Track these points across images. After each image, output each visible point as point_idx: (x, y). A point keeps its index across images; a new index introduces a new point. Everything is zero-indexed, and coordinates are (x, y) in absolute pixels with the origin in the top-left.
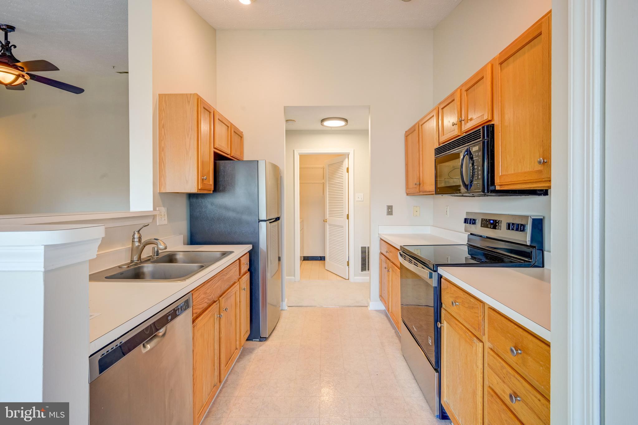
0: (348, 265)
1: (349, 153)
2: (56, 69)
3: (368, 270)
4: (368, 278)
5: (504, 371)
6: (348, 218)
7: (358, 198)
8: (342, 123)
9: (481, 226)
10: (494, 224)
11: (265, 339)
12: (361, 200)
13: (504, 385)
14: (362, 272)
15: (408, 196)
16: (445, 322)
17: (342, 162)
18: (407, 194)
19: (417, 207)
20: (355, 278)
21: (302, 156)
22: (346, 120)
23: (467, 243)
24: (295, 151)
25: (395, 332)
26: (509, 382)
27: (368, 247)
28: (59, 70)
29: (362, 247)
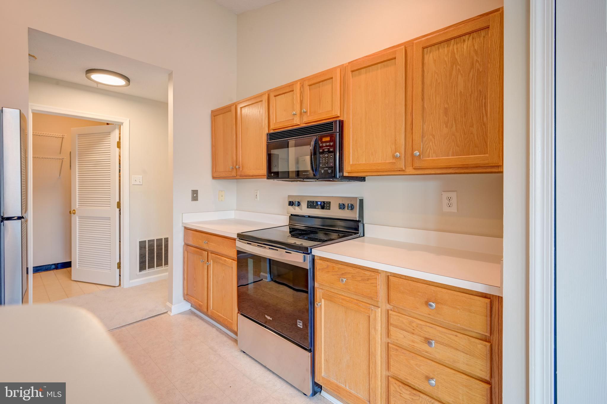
0: (119, 267)
1: (123, 124)
5: (414, 325)
6: (119, 207)
7: (136, 181)
8: (121, 82)
9: (308, 207)
10: (325, 205)
12: (140, 184)
13: (414, 336)
15: (214, 181)
16: (323, 301)
17: (109, 133)
18: (214, 178)
19: (222, 191)
20: (131, 281)
22: (127, 79)
23: (288, 223)
25: (217, 330)
26: (420, 332)
29: (140, 242)
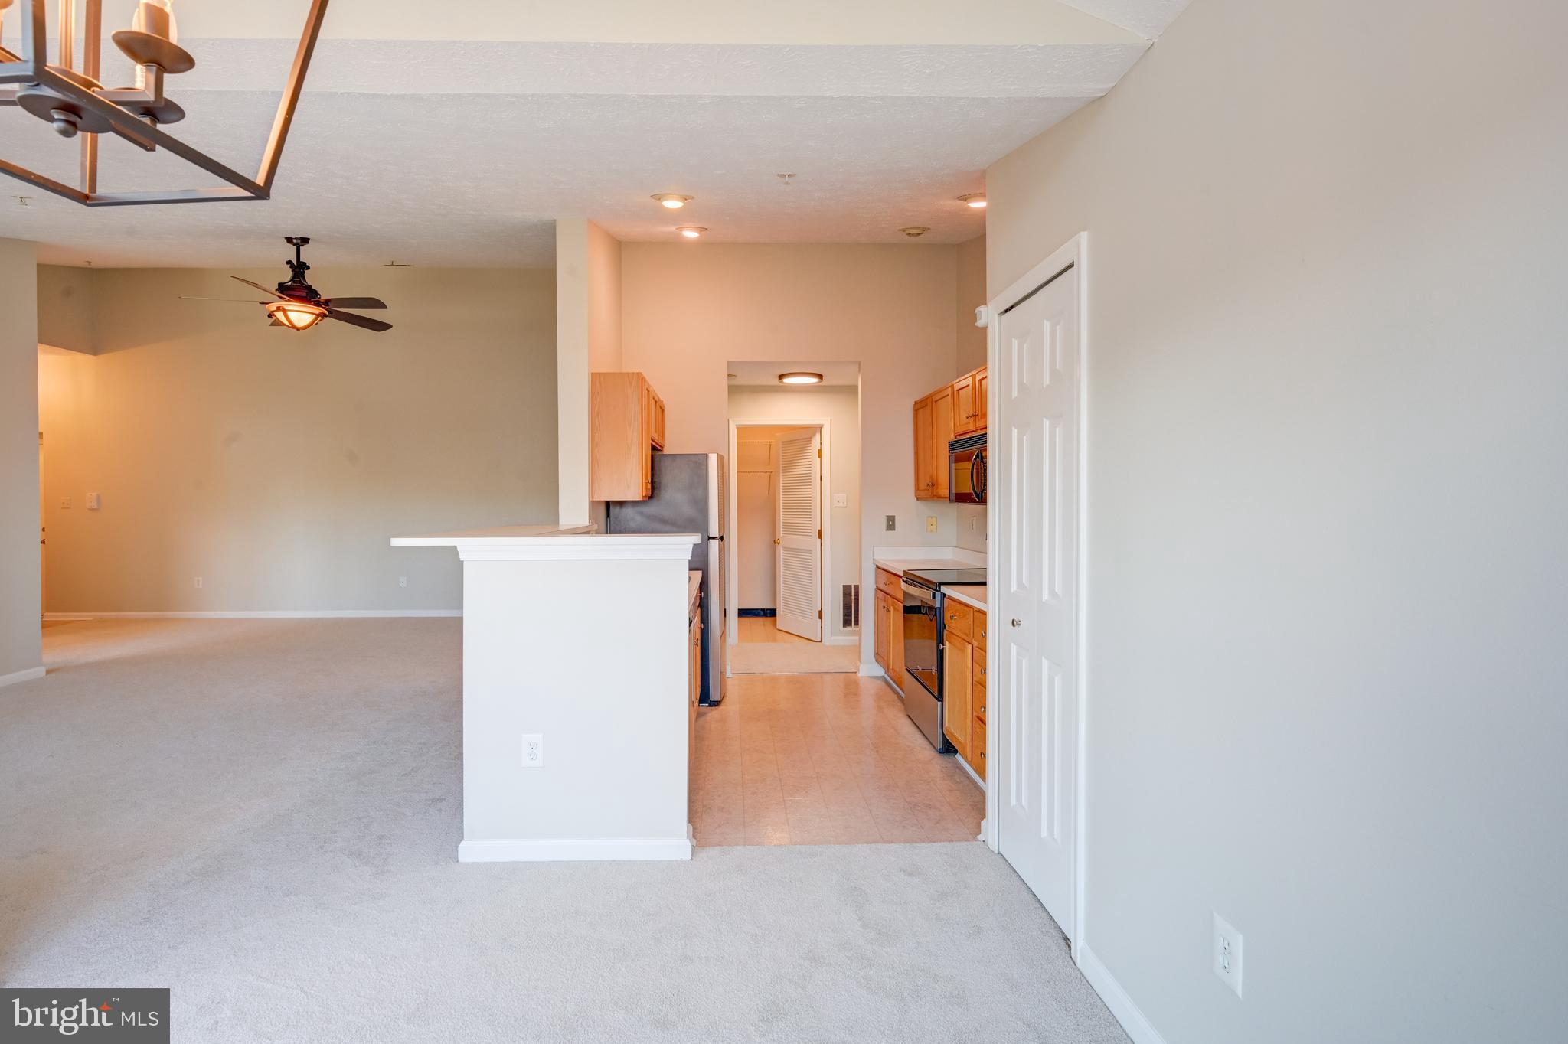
0: (821, 617)
1: (823, 425)
2: (382, 306)
3: (857, 623)
4: (857, 638)
6: (820, 536)
7: (838, 501)
8: (814, 380)
11: (717, 704)
12: (842, 505)
14: (845, 629)
15: (918, 502)
16: (947, 643)
17: (809, 440)
18: (918, 499)
19: (932, 518)
20: (833, 638)
21: (742, 430)
22: (820, 376)
24: (730, 422)
25: (898, 697)
27: (857, 587)
28: (386, 308)
29: (844, 586)
